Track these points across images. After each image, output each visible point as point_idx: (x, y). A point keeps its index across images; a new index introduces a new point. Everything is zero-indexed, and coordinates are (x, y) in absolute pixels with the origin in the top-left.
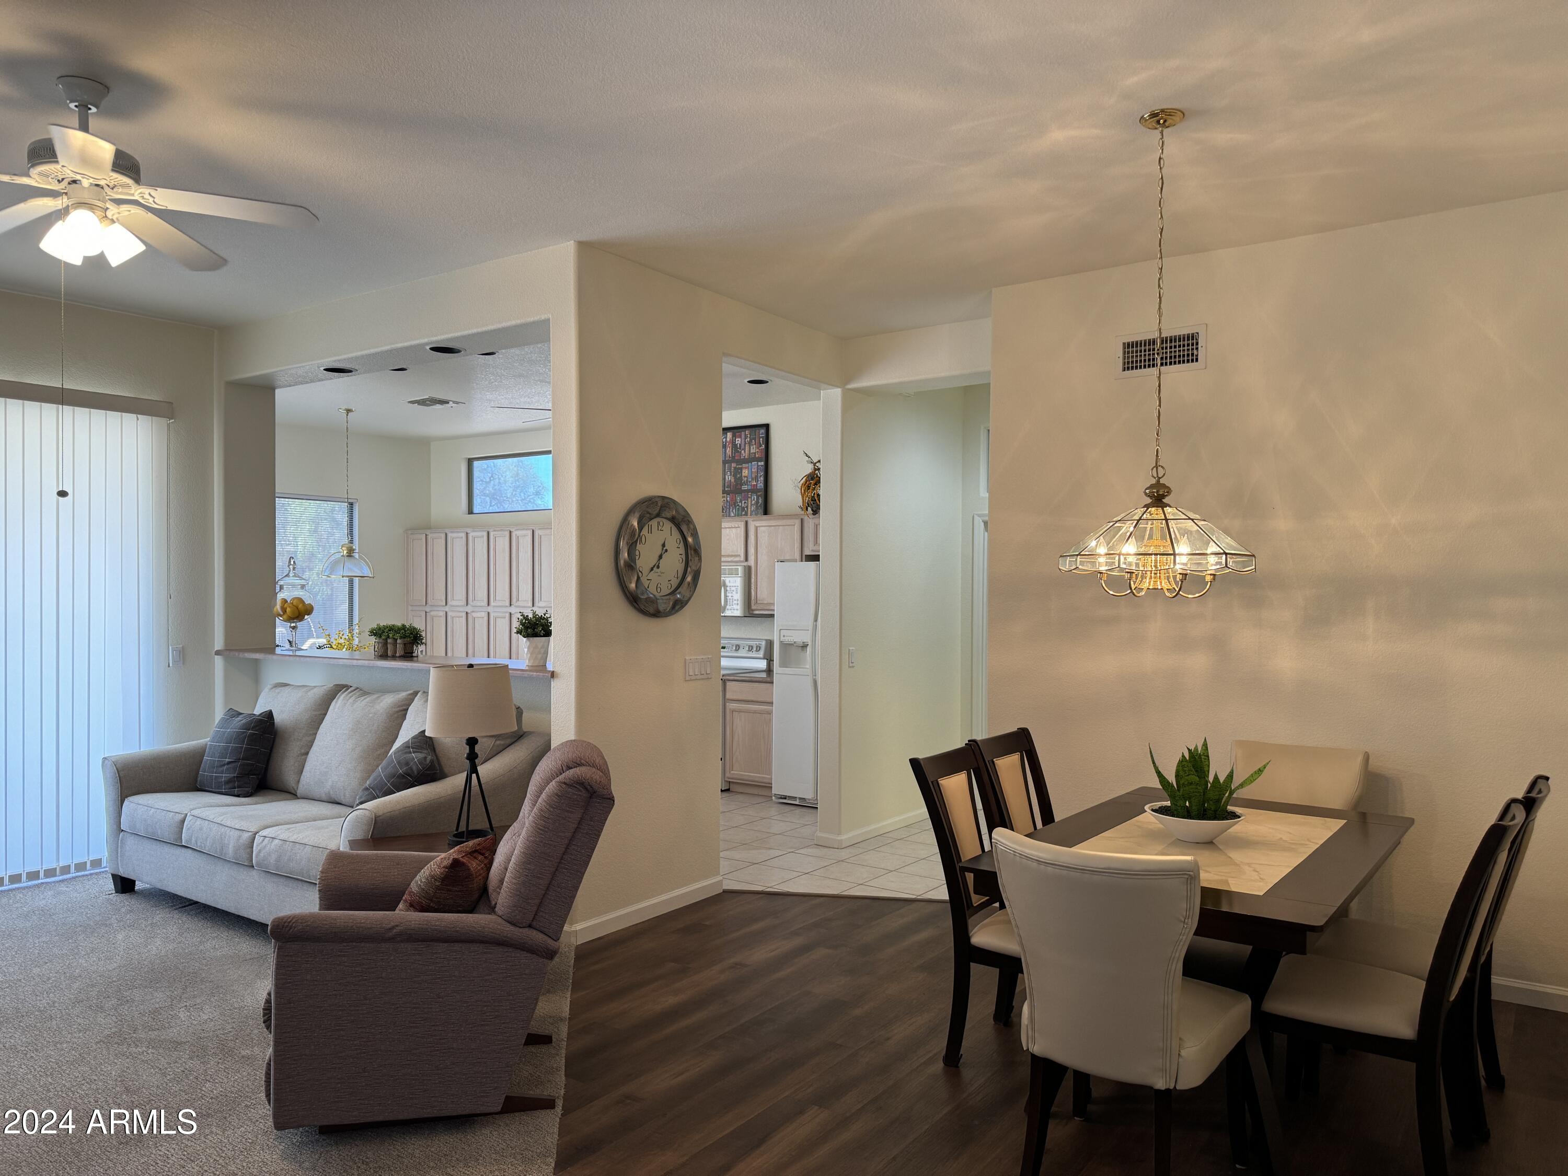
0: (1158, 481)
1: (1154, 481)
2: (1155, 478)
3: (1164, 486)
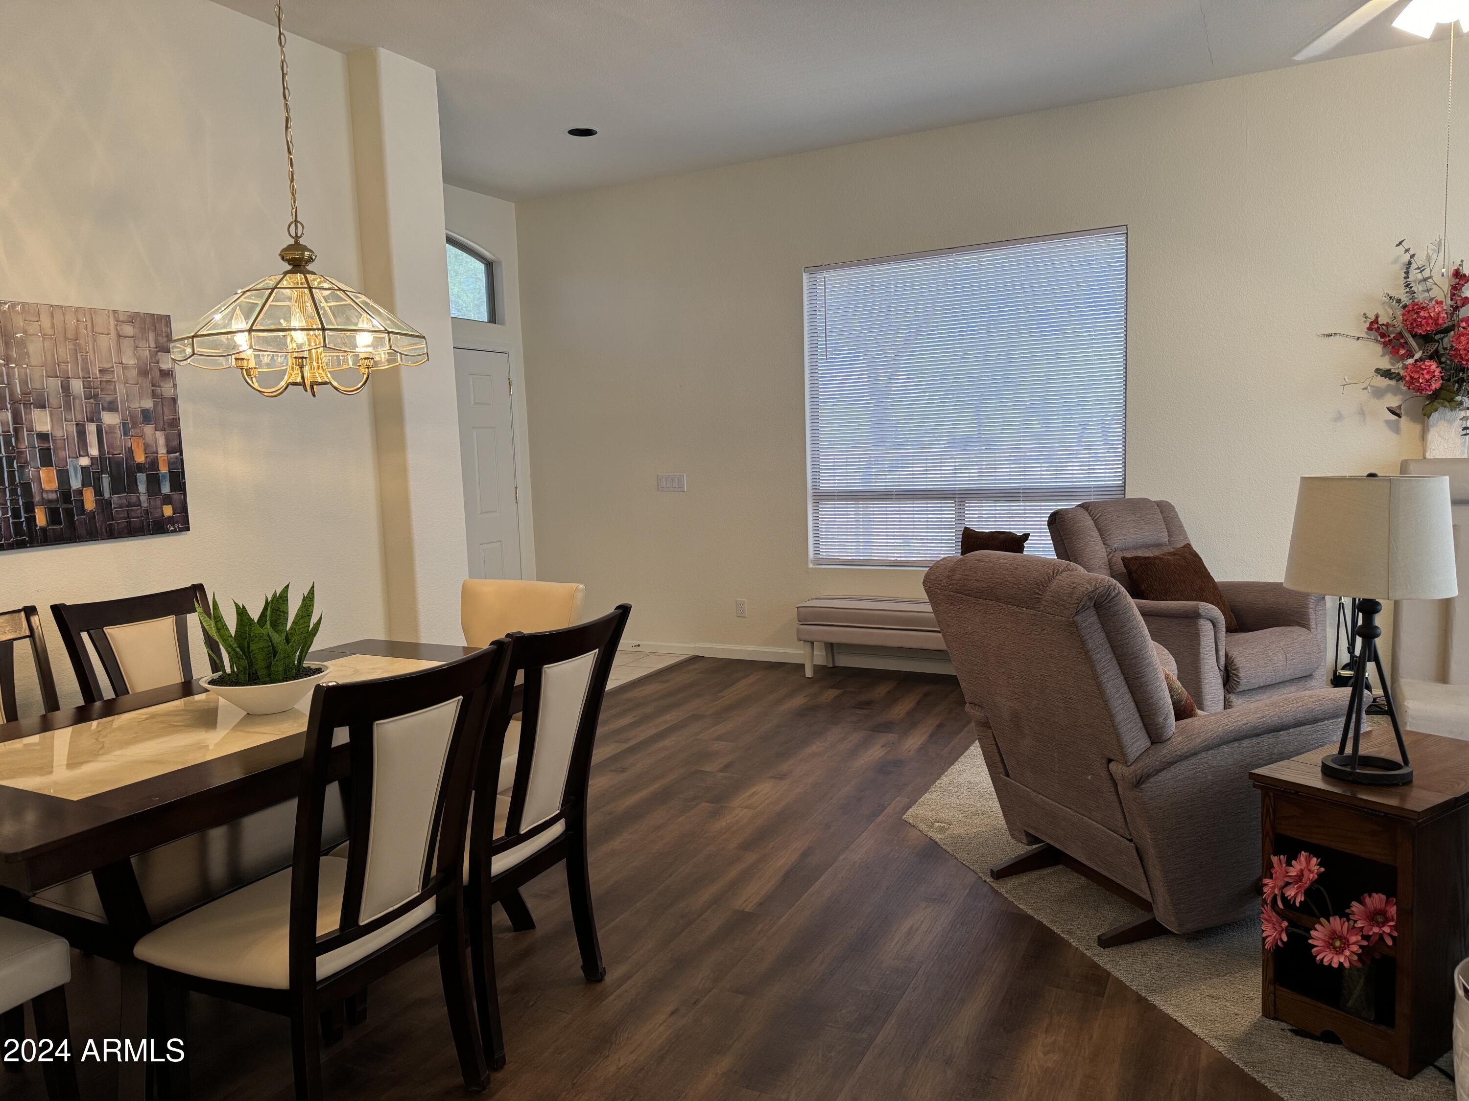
0: (297, 242)
1: (292, 241)
2: (293, 237)
3: (305, 248)
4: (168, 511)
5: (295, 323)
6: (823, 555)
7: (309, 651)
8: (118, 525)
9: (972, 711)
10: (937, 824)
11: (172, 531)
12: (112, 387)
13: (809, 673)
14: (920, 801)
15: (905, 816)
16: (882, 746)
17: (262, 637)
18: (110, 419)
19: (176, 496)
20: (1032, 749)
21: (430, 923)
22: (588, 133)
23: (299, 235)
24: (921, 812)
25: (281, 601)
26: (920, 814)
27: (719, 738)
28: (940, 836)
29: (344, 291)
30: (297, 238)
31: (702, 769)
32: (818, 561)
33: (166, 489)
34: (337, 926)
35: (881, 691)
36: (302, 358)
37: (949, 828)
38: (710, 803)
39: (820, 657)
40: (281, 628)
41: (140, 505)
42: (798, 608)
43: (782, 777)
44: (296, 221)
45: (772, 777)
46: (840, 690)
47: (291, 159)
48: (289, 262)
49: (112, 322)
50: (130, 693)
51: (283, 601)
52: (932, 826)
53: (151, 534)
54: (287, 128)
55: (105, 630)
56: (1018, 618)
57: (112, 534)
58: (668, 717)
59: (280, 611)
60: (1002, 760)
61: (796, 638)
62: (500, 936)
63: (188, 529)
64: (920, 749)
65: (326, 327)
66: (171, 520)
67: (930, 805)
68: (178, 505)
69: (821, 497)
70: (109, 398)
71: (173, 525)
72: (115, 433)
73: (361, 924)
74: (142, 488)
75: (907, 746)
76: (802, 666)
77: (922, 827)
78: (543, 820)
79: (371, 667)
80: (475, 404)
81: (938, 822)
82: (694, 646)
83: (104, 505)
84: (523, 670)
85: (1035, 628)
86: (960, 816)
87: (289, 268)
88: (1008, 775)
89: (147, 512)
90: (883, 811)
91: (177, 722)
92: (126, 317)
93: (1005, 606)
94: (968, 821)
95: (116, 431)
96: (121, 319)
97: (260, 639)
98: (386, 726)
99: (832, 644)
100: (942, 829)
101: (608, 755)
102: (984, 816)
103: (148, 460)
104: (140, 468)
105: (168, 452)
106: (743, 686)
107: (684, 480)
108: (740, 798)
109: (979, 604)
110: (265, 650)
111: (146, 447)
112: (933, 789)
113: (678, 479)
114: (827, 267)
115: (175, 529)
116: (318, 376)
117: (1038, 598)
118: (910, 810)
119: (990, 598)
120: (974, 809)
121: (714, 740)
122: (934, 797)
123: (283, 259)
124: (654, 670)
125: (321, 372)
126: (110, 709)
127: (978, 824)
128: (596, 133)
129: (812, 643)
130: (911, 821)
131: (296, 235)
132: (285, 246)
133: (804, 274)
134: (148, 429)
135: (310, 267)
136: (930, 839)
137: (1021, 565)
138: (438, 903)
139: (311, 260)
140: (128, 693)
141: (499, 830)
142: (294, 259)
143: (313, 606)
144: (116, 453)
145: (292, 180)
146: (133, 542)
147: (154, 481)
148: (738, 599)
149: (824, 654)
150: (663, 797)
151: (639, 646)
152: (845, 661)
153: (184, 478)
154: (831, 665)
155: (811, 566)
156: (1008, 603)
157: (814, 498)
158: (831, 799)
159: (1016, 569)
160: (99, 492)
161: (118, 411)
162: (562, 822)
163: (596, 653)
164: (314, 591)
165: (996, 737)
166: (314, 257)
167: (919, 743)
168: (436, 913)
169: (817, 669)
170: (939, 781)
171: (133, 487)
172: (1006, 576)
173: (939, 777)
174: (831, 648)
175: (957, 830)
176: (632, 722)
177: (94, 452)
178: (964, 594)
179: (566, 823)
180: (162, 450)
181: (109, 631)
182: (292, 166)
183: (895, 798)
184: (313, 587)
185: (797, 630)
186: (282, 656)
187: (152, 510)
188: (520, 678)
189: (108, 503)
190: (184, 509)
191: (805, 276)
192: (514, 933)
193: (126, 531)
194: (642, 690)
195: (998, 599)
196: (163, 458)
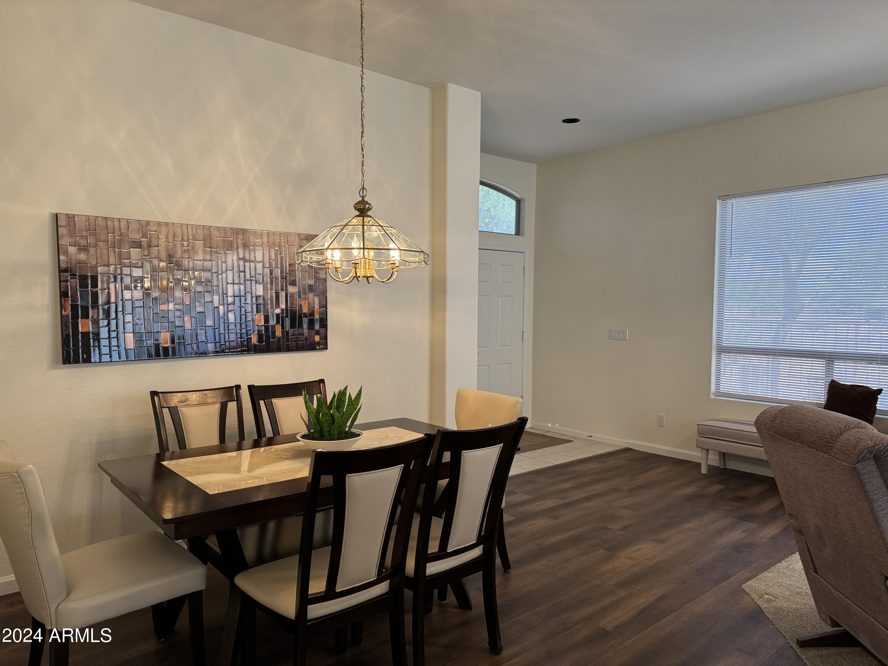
0: (363, 200)
1: (360, 199)
2: (361, 197)
3: (367, 203)
4: (317, 338)
5: (354, 245)
6: (722, 390)
7: (354, 424)
8: (292, 345)
9: (790, 520)
10: (766, 596)
11: (318, 349)
12: (294, 273)
13: (704, 471)
14: (758, 576)
15: (743, 586)
16: (743, 531)
17: (327, 414)
18: (292, 289)
19: (322, 331)
20: (831, 557)
21: (385, 597)
22: (575, 121)
23: (364, 196)
24: (756, 585)
25: (342, 395)
26: (755, 586)
27: (626, 507)
28: (765, 606)
29: (382, 226)
30: (363, 197)
31: (608, 526)
32: (718, 394)
33: (317, 327)
34: (323, 589)
35: (755, 490)
36: (356, 263)
37: (775, 601)
38: (606, 550)
39: (714, 460)
40: (340, 410)
41: (304, 335)
42: (698, 425)
43: (661, 542)
44: (363, 188)
45: (654, 540)
46: (724, 486)
47: (363, 154)
48: (358, 210)
49: (297, 239)
50: (281, 435)
51: (344, 395)
52: (761, 597)
53: (307, 350)
54: (362, 137)
55: (272, 400)
56: (817, 458)
57: (288, 349)
58: (596, 487)
59: (342, 400)
60: (812, 560)
61: (696, 446)
62: (450, 610)
63: (327, 348)
64: (772, 538)
65: (365, 247)
66: (319, 343)
67: (765, 581)
68: (323, 336)
69: (722, 350)
70: (292, 278)
71: (319, 346)
72: (294, 297)
73: (337, 591)
74: (305, 326)
75: (762, 535)
76: (700, 464)
77: (754, 596)
78: (464, 546)
79: (395, 435)
80: (502, 282)
81: (768, 595)
82: (627, 442)
83: (285, 333)
84: (449, 453)
85: (828, 468)
86: (787, 593)
87: (358, 213)
88: (816, 572)
89: (306, 339)
90: (728, 579)
91: (285, 456)
92: (304, 237)
93: (807, 448)
94: (791, 598)
95: (294, 296)
96: (302, 238)
97: (326, 415)
98: (355, 477)
99: (724, 454)
100: (769, 601)
101: (551, 506)
102: (806, 597)
103: (309, 311)
104: (305, 315)
105: (320, 308)
106: (654, 474)
107: (626, 333)
108: (628, 551)
109: (791, 444)
110: (329, 421)
111: (309, 304)
112: (772, 569)
113: (623, 332)
114: (734, 196)
115: (320, 348)
116: (368, 273)
117: (831, 446)
118: (749, 582)
119: (797, 441)
120: (800, 590)
121: (623, 507)
122: (770, 575)
123: (355, 208)
124: (598, 454)
125: (370, 270)
126: (270, 442)
127: (799, 602)
128: (580, 120)
129: (707, 450)
130: (747, 590)
131: (363, 196)
132: (357, 202)
133: (717, 201)
134: (311, 295)
135: (369, 213)
136: (758, 606)
137: (822, 419)
138: (391, 586)
139: (369, 209)
140: (280, 435)
141: (433, 547)
142: (360, 209)
143: (360, 399)
144: (294, 307)
145: (363, 165)
146: (299, 354)
147: (311, 323)
148: (659, 414)
149: (718, 458)
150: (575, 541)
151: (591, 436)
152: (732, 465)
153: (327, 321)
154: (722, 467)
155: (712, 397)
156: (809, 447)
157: (718, 350)
158: (692, 563)
159: (818, 422)
160: (283, 328)
161: (296, 286)
162: (481, 547)
163: (501, 446)
164: (361, 390)
165: (808, 543)
166: (371, 208)
167: (773, 533)
168: (389, 591)
169: (711, 468)
170: (779, 564)
171: (301, 326)
172: (810, 426)
173: (780, 561)
174: (723, 455)
175: (781, 603)
176: (572, 487)
177: (283, 306)
178: (782, 436)
179: (483, 549)
180: (317, 307)
181: (274, 400)
182: (363, 158)
183: (741, 571)
184: (361, 388)
185: (697, 441)
186: (337, 426)
187: (309, 338)
188: (447, 457)
189: (288, 333)
190: (326, 338)
191: (718, 203)
192: (459, 610)
193: (295, 348)
194: (585, 466)
195: (803, 442)
196: (317, 311)
